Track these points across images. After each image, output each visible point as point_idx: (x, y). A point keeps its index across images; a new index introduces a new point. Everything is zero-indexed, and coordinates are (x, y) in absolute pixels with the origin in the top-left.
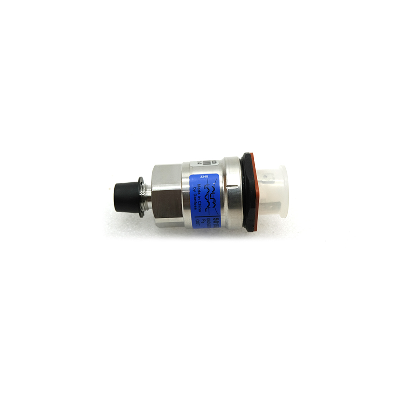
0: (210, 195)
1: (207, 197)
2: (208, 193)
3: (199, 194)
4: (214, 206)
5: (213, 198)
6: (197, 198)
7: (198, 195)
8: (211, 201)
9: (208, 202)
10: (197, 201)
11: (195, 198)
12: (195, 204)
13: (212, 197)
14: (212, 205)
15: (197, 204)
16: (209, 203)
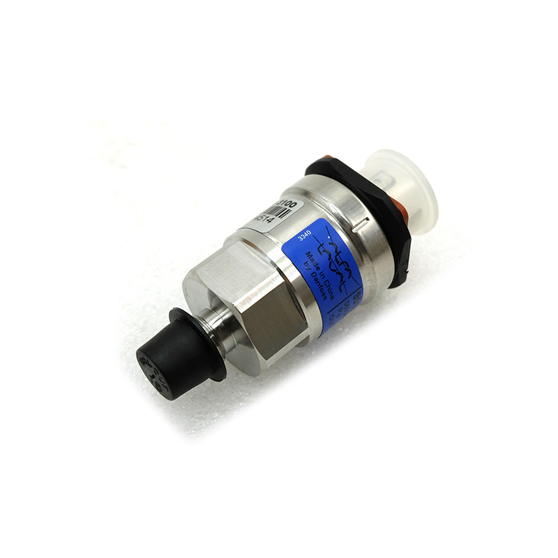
0: (336, 260)
1: (333, 267)
2: (330, 258)
3: (318, 268)
4: (350, 274)
5: (343, 263)
6: (320, 279)
7: (318, 272)
8: (341, 269)
9: (338, 273)
10: (322, 282)
11: (316, 280)
12: (322, 290)
13: (340, 262)
14: (346, 274)
15: (324, 288)
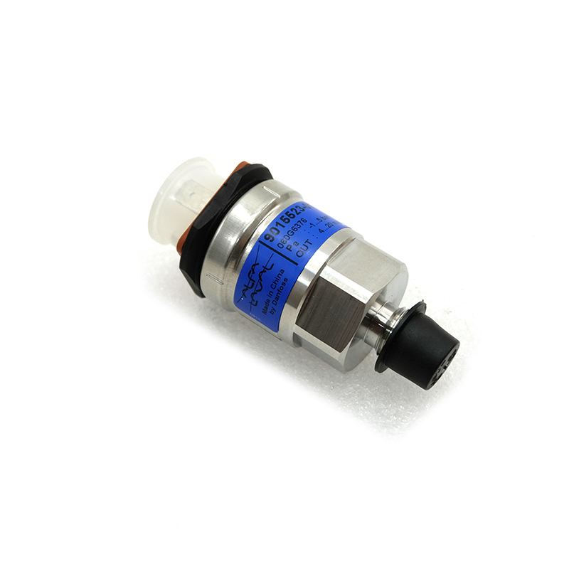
0: (252, 286)
1: (259, 288)
2: (255, 293)
3: (268, 301)
4: (254, 265)
5: (251, 279)
6: (274, 295)
7: (271, 300)
8: (256, 278)
9: (260, 279)
10: (275, 292)
11: (277, 298)
12: (282, 288)
13: (251, 282)
14: (257, 270)
15: (278, 287)
16: (260, 277)
